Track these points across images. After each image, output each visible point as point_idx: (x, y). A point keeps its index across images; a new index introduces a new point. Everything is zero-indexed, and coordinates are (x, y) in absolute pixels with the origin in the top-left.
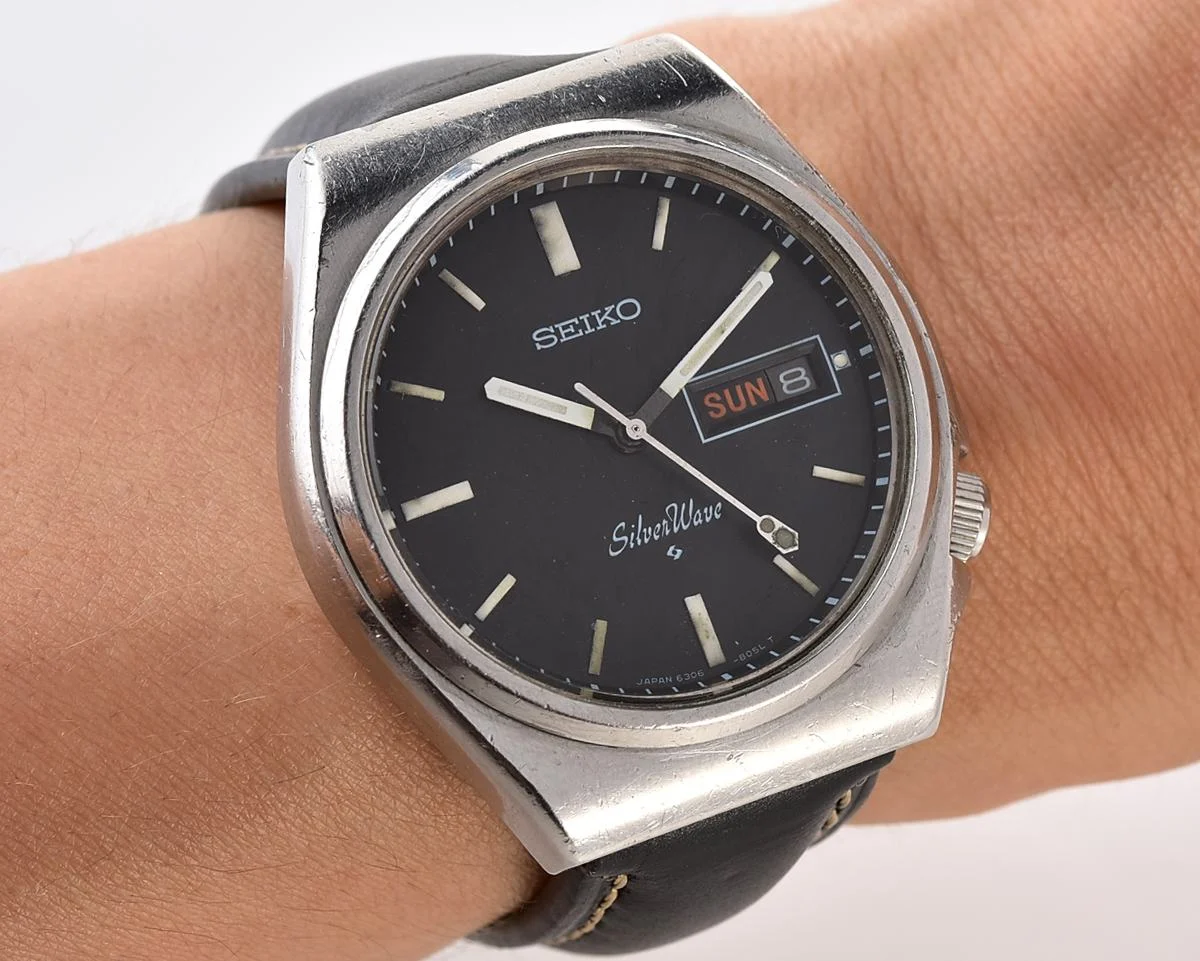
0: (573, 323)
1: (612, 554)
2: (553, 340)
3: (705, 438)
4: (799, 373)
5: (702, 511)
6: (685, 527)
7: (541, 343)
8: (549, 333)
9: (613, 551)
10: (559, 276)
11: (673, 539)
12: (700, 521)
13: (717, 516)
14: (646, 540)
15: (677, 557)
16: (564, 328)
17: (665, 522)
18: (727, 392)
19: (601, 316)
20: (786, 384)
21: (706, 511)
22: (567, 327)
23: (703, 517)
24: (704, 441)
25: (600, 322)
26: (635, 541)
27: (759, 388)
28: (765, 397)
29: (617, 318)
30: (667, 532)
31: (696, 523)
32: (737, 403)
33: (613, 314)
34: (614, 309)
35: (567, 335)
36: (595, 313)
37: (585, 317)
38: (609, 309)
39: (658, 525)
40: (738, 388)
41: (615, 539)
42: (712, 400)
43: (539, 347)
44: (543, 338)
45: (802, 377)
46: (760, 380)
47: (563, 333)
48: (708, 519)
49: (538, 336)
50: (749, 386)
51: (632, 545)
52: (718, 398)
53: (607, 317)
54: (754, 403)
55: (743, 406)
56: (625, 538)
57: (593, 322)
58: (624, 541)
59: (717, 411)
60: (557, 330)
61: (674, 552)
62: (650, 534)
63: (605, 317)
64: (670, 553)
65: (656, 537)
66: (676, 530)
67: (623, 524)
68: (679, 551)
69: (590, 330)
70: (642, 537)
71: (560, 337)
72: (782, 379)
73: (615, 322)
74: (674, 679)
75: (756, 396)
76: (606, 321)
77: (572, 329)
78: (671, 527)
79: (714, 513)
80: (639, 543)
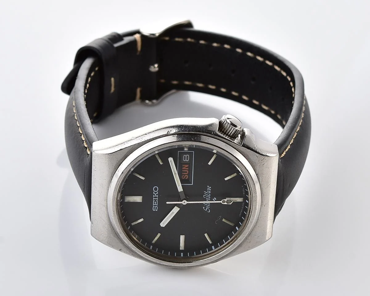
1: (209, 212)
2: (156, 207)
4: (185, 156)
5: (208, 190)
6: (210, 195)
7: (156, 209)
8: (154, 207)
9: (209, 211)
10: (142, 201)
12: (210, 191)
16: (154, 204)
17: (207, 199)
18: (183, 173)
19: (155, 195)
20: (186, 160)
23: (209, 191)
24: (192, 184)
25: (156, 196)
26: (208, 206)
27: (185, 166)
28: (188, 166)
29: (157, 192)
30: (209, 199)
32: (186, 172)
33: (155, 193)
34: (154, 192)
35: (156, 204)
36: (154, 196)
37: (154, 199)
38: (154, 193)
40: (183, 171)
41: (206, 210)
42: (183, 177)
43: (157, 210)
45: (186, 156)
46: (183, 166)
47: (155, 204)
48: (210, 190)
49: (154, 210)
50: (183, 168)
51: (209, 207)
52: (183, 176)
53: (156, 194)
54: (188, 169)
55: (187, 171)
56: (207, 208)
57: (156, 197)
58: (207, 209)
59: (186, 177)
60: (154, 205)
63: (155, 194)
66: (210, 197)
67: (204, 207)
68: (215, 198)
70: (208, 205)
71: (156, 205)
73: (157, 193)
74: (242, 209)
75: (186, 168)
76: (157, 195)
77: (155, 202)
78: (209, 198)
79: (209, 188)
80: (209, 205)
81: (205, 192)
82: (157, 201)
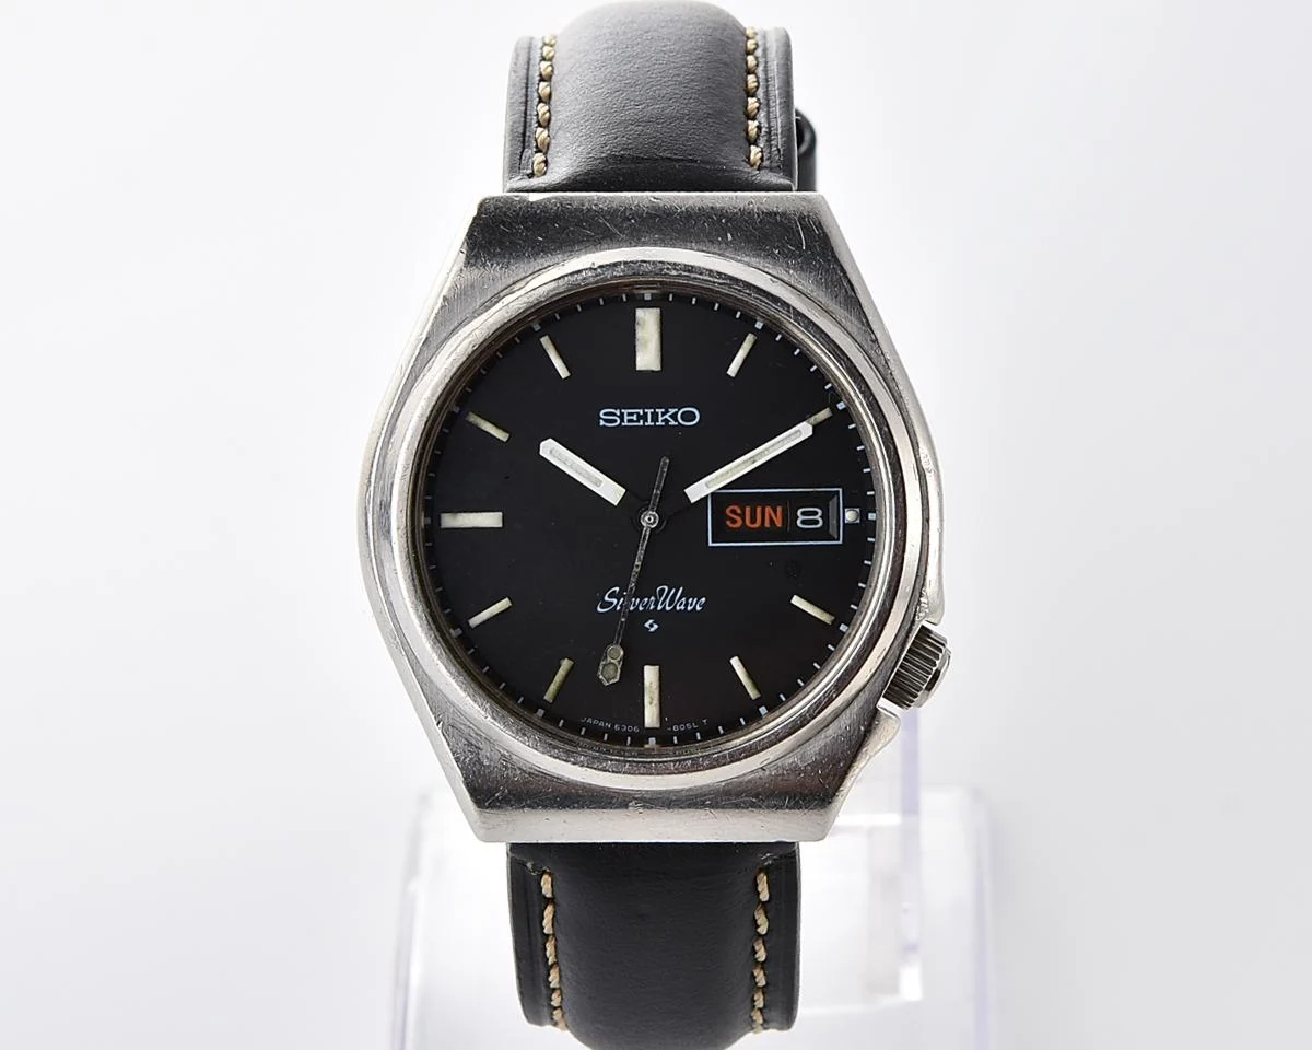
0: (638, 414)
1: (599, 610)
2: (615, 421)
3: (713, 542)
4: (816, 513)
5: (687, 600)
6: (668, 608)
7: (606, 420)
8: (614, 414)
9: (602, 607)
10: (640, 372)
12: (682, 607)
13: (698, 608)
15: (652, 630)
16: (629, 414)
17: (652, 598)
18: (748, 509)
19: (663, 414)
20: (801, 518)
21: (690, 600)
22: (632, 414)
23: (686, 605)
24: (710, 544)
25: (660, 419)
27: (776, 515)
28: (779, 525)
29: (676, 420)
30: (652, 607)
31: (678, 608)
32: (753, 520)
34: (676, 413)
35: (629, 421)
36: (660, 411)
37: (649, 411)
38: (672, 411)
39: (646, 600)
40: (759, 509)
41: (606, 599)
42: (733, 512)
43: (602, 423)
44: (608, 417)
45: (817, 517)
46: (779, 509)
47: (626, 418)
48: (689, 608)
49: (605, 414)
50: (768, 509)
51: (618, 608)
52: (739, 511)
54: (767, 524)
55: (757, 525)
56: (615, 601)
57: (655, 418)
58: (612, 603)
59: (734, 521)
60: (622, 414)
61: (651, 626)
62: (636, 604)
63: (667, 416)
64: (647, 625)
65: (641, 608)
66: (659, 608)
67: (617, 589)
68: (656, 626)
69: (649, 423)
71: (622, 420)
72: (799, 513)
73: (673, 423)
74: (613, 726)
75: (771, 520)
76: (666, 421)
77: (635, 418)
78: (656, 604)
79: (696, 604)
81: (681, 589)
82: (641, 423)
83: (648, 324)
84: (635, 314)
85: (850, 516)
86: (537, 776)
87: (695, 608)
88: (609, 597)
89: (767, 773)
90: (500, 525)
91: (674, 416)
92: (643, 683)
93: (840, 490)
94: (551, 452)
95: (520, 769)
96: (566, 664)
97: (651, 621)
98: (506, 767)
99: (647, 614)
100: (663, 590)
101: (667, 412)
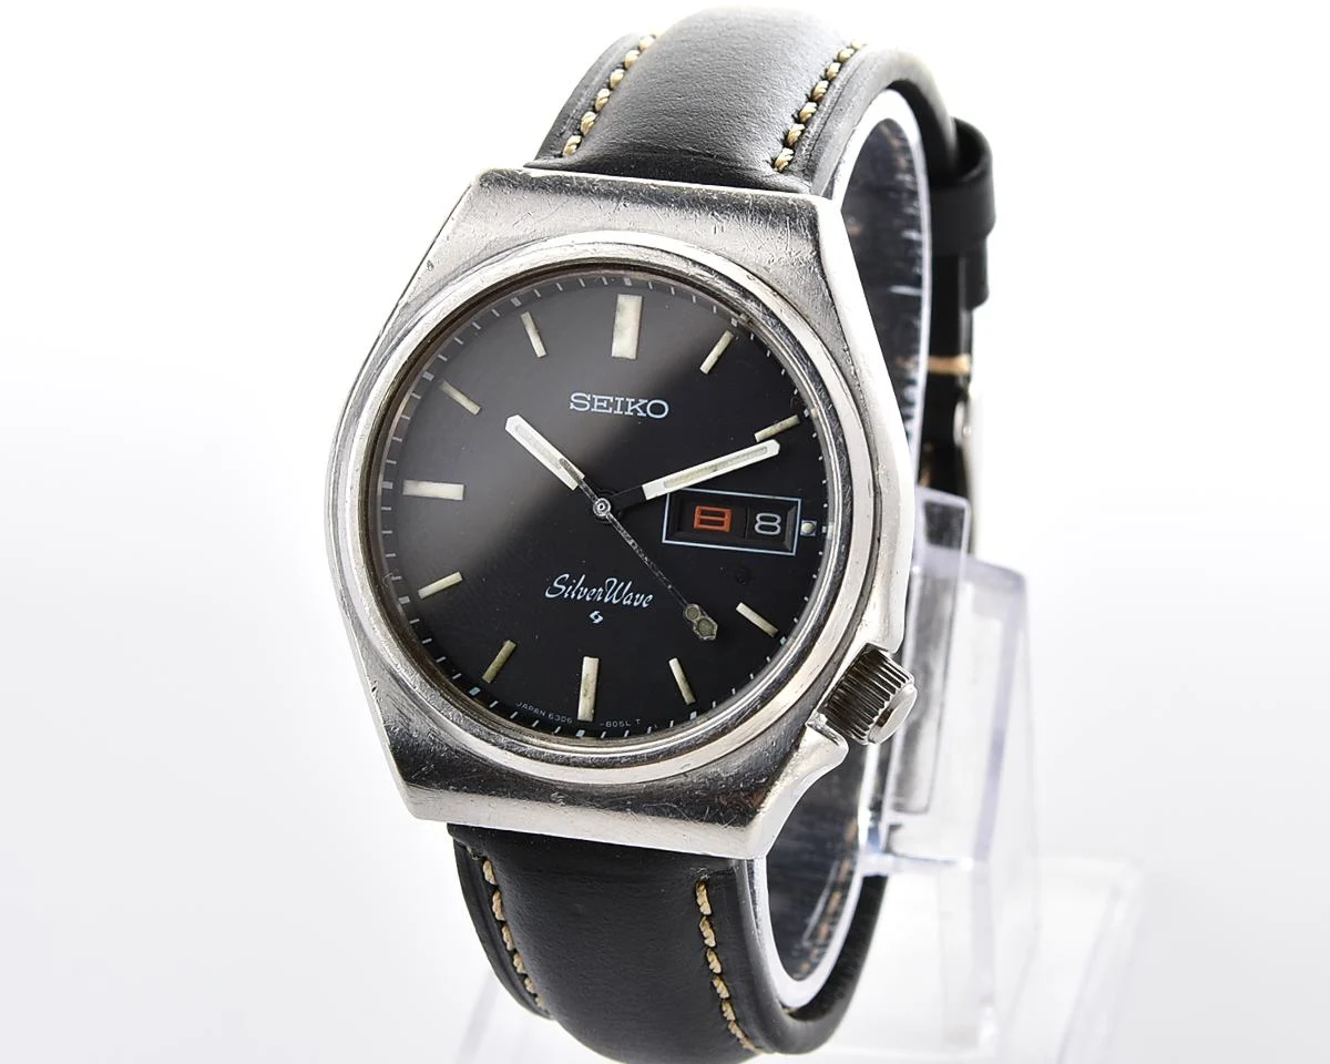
0: (608, 401)
1: (547, 595)
2: (585, 406)
3: (667, 539)
4: (775, 520)
5: (634, 596)
6: (614, 601)
7: (575, 404)
8: (585, 399)
9: (549, 593)
10: (615, 358)
11: (600, 606)
12: (629, 602)
13: (645, 605)
14: (579, 597)
15: (597, 621)
16: (599, 400)
17: (601, 590)
19: (633, 404)
20: (760, 523)
21: (638, 596)
22: (602, 401)
23: (633, 601)
24: (664, 541)
25: (630, 408)
26: (570, 594)
29: (645, 412)
30: (599, 598)
31: (624, 602)
34: (646, 404)
35: (599, 407)
36: (630, 400)
37: (620, 400)
38: (642, 402)
39: (594, 590)
41: (555, 584)
43: (572, 406)
44: (579, 401)
45: (775, 524)
47: (596, 404)
48: (636, 604)
49: (575, 398)
51: (566, 595)
53: (638, 407)
56: (564, 588)
57: (624, 407)
58: (561, 589)
60: (593, 400)
61: (596, 617)
62: (585, 594)
63: (636, 407)
64: (592, 616)
65: (588, 598)
66: (606, 600)
67: (567, 576)
68: (600, 618)
69: (618, 412)
70: (577, 594)
71: (592, 406)
72: (758, 518)
73: (641, 414)
74: (546, 715)
76: (635, 411)
77: (605, 404)
78: (603, 596)
79: (643, 601)
80: (573, 596)
81: (630, 584)
82: (610, 411)
83: (629, 311)
84: (617, 299)
85: (806, 527)
86: (463, 754)
87: (641, 604)
88: (558, 583)
89: (689, 779)
90: (460, 498)
91: (643, 408)
92: (581, 675)
93: (799, 501)
94: (517, 429)
95: (447, 745)
96: (508, 646)
97: (596, 613)
98: (434, 742)
99: (594, 605)
100: (613, 582)
101: (637, 402)
